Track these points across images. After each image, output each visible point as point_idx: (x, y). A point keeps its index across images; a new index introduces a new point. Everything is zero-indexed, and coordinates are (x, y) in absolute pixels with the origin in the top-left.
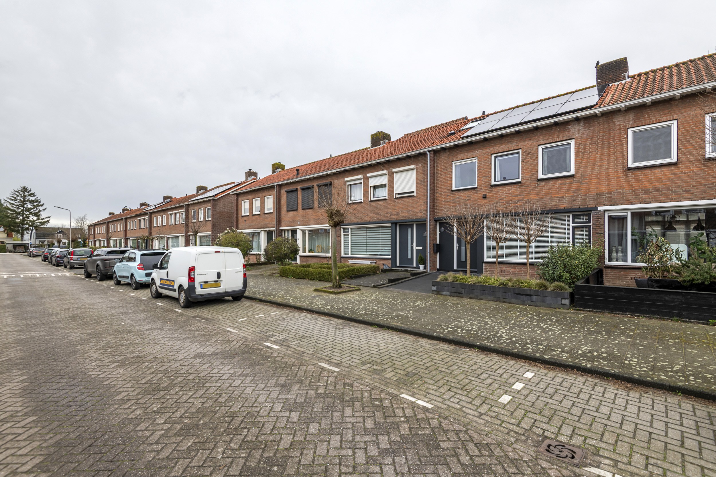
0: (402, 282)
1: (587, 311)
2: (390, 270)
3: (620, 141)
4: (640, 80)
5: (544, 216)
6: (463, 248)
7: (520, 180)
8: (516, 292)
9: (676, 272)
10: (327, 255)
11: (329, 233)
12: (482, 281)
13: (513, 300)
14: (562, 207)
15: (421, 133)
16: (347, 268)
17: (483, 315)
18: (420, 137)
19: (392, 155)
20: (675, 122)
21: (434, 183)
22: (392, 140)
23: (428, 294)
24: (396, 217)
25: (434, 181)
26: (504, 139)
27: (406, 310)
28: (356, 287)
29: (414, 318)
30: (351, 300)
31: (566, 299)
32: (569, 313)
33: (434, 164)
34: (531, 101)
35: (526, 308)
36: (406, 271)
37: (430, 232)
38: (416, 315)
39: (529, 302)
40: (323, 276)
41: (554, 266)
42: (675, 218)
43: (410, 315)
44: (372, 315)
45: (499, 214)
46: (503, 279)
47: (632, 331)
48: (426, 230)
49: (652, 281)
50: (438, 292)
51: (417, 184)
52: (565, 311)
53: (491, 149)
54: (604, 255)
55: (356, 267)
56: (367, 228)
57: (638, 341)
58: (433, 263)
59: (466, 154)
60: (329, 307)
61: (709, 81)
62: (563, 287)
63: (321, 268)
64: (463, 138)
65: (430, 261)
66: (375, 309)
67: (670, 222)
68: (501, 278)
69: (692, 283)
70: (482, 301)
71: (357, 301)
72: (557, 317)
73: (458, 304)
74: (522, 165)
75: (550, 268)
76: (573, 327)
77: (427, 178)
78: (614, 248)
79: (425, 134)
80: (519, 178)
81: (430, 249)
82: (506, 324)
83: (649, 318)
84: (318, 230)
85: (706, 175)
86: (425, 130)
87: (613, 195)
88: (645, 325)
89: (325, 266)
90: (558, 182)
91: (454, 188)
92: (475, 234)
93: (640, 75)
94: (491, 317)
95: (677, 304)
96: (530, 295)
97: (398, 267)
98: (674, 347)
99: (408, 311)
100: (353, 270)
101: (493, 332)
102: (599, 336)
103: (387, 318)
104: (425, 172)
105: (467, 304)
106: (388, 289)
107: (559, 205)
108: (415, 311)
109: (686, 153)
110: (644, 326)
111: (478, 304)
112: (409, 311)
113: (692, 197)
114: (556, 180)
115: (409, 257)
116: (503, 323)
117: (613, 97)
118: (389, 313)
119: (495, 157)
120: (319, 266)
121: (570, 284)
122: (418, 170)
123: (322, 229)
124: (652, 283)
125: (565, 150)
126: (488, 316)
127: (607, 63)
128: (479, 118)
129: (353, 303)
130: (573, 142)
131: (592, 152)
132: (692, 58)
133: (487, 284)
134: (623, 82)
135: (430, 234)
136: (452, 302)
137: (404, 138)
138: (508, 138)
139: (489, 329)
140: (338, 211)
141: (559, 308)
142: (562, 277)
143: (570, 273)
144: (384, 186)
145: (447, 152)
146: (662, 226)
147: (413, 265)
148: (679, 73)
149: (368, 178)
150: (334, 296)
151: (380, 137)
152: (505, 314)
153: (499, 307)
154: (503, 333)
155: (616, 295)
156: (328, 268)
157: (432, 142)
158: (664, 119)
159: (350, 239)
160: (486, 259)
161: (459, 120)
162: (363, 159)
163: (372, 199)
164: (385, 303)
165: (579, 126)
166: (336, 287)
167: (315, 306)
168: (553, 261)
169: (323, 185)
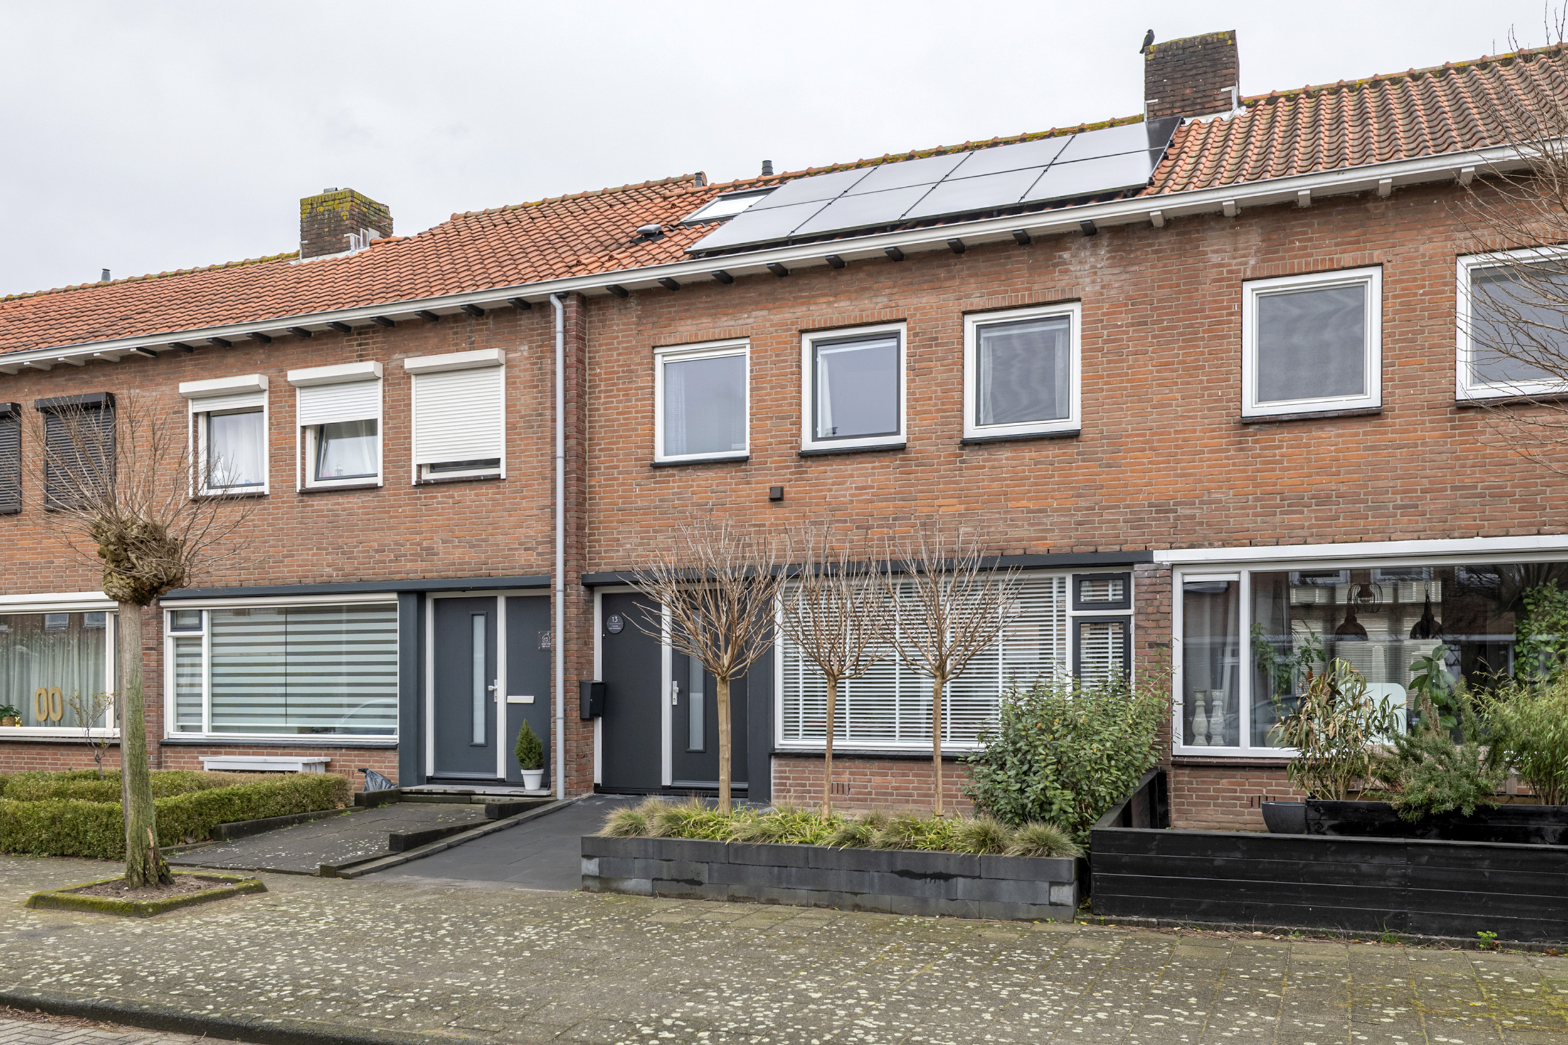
0: (450, 847)
1: (1130, 923)
2: (396, 797)
3: (1219, 323)
4: (1274, 116)
5: (993, 577)
6: (697, 698)
7: (901, 439)
8: (899, 867)
9: (1385, 779)
10: (95, 732)
11: (101, 630)
12: (774, 828)
13: (887, 899)
14: (1039, 548)
15: (524, 217)
16: (198, 794)
17: (788, 965)
18: (518, 232)
19: (402, 296)
20: (1376, 273)
21: (581, 431)
22: (398, 233)
23: (565, 894)
24: (420, 565)
25: (581, 420)
26: (845, 278)
27: (476, 965)
28: (239, 876)
29: (515, 1001)
30: (223, 941)
31: (1063, 884)
32: (1075, 935)
33: (581, 350)
34: (933, 146)
35: (933, 927)
36: (467, 797)
37: (566, 631)
38: (523, 984)
39: (943, 902)
40: (77, 834)
41: (1022, 763)
42: (1370, 594)
43: (499, 988)
44: (327, 1002)
45: (836, 565)
46: (851, 817)
47: (1275, 985)
48: (548, 624)
49: (1317, 810)
50: (605, 882)
51: (510, 428)
52: (1063, 928)
53: (800, 311)
54: (1169, 722)
55: (242, 785)
56: (287, 611)
57: (1296, 1022)
58: (578, 759)
59: (706, 321)
60: (114, 980)
61: (1467, 149)
62: (1056, 841)
63: (60, 794)
64: (696, 255)
65: (566, 751)
66: (337, 972)
67: (1351, 611)
68: (842, 815)
69: (1428, 811)
70: (776, 908)
71: (252, 940)
72: (1039, 953)
73: (690, 928)
74: (909, 381)
75: (1012, 773)
76: (1095, 986)
77: (554, 408)
78: (1199, 696)
79: (541, 222)
80: (898, 433)
81: (566, 703)
82: (874, 996)
83: (1316, 935)
84: (40, 617)
85: (1458, 458)
86: (539, 206)
87: (1197, 512)
88: (1307, 964)
89: (85, 783)
90: (1029, 454)
91: (660, 457)
92: (748, 644)
93: (1272, 100)
94: (818, 971)
95: (1392, 884)
96: (947, 877)
97: (431, 780)
98: (1400, 1032)
99: (486, 971)
100: (225, 802)
101: (830, 1030)
102: (1181, 1016)
103: (399, 1013)
104: (542, 382)
105: (724, 925)
106: (389, 878)
107: (1031, 539)
108: (519, 969)
109: (1407, 382)
110: (1305, 966)
111: (765, 923)
112: (489, 971)
113: (1421, 526)
114: (1021, 447)
115: (479, 737)
116: (863, 993)
117: (1197, 163)
118: (407, 988)
119: (816, 344)
120: (54, 785)
121: (1075, 829)
122: (516, 372)
123: (55, 615)
124: (1317, 816)
125: (1050, 338)
126: (804, 968)
127: (1176, 43)
128: (751, 184)
129: (232, 952)
130: (1076, 311)
131: (1136, 353)
132: (1418, 67)
133: (796, 841)
134: (1226, 116)
135: (566, 641)
136: (665, 919)
137: (452, 232)
138: (862, 275)
139: (816, 1020)
140: (153, 535)
141: (1043, 921)
142: (1051, 804)
143: (1075, 788)
144: (369, 427)
145: (634, 308)
146: (1325, 621)
147: (495, 771)
148: (1384, 111)
149: (292, 389)
150: (134, 926)
151: (345, 214)
152: (863, 956)
153: (839, 931)
154: (867, 1031)
155: (1219, 861)
156: (100, 795)
157: (571, 259)
158: (1347, 259)
159: (205, 661)
160: (781, 742)
161: (675, 183)
162: (268, 301)
163: (311, 484)
164: (382, 942)
165: (1094, 254)
166: (145, 882)
167: (39, 977)
168: (1021, 744)
169: (75, 408)
